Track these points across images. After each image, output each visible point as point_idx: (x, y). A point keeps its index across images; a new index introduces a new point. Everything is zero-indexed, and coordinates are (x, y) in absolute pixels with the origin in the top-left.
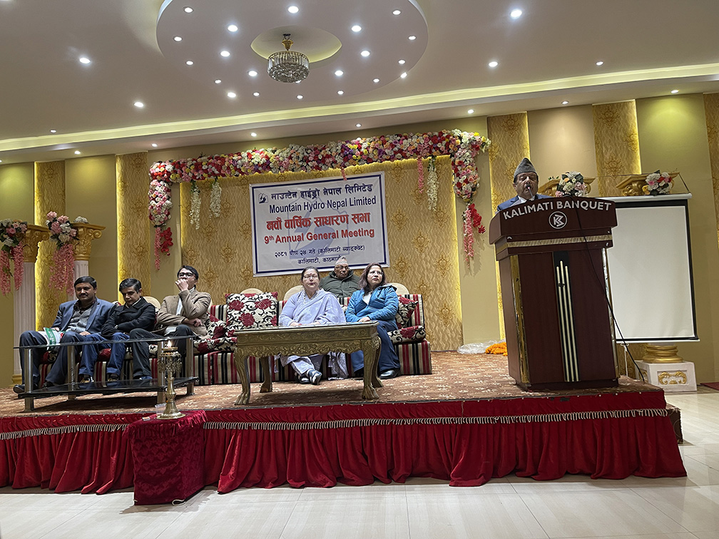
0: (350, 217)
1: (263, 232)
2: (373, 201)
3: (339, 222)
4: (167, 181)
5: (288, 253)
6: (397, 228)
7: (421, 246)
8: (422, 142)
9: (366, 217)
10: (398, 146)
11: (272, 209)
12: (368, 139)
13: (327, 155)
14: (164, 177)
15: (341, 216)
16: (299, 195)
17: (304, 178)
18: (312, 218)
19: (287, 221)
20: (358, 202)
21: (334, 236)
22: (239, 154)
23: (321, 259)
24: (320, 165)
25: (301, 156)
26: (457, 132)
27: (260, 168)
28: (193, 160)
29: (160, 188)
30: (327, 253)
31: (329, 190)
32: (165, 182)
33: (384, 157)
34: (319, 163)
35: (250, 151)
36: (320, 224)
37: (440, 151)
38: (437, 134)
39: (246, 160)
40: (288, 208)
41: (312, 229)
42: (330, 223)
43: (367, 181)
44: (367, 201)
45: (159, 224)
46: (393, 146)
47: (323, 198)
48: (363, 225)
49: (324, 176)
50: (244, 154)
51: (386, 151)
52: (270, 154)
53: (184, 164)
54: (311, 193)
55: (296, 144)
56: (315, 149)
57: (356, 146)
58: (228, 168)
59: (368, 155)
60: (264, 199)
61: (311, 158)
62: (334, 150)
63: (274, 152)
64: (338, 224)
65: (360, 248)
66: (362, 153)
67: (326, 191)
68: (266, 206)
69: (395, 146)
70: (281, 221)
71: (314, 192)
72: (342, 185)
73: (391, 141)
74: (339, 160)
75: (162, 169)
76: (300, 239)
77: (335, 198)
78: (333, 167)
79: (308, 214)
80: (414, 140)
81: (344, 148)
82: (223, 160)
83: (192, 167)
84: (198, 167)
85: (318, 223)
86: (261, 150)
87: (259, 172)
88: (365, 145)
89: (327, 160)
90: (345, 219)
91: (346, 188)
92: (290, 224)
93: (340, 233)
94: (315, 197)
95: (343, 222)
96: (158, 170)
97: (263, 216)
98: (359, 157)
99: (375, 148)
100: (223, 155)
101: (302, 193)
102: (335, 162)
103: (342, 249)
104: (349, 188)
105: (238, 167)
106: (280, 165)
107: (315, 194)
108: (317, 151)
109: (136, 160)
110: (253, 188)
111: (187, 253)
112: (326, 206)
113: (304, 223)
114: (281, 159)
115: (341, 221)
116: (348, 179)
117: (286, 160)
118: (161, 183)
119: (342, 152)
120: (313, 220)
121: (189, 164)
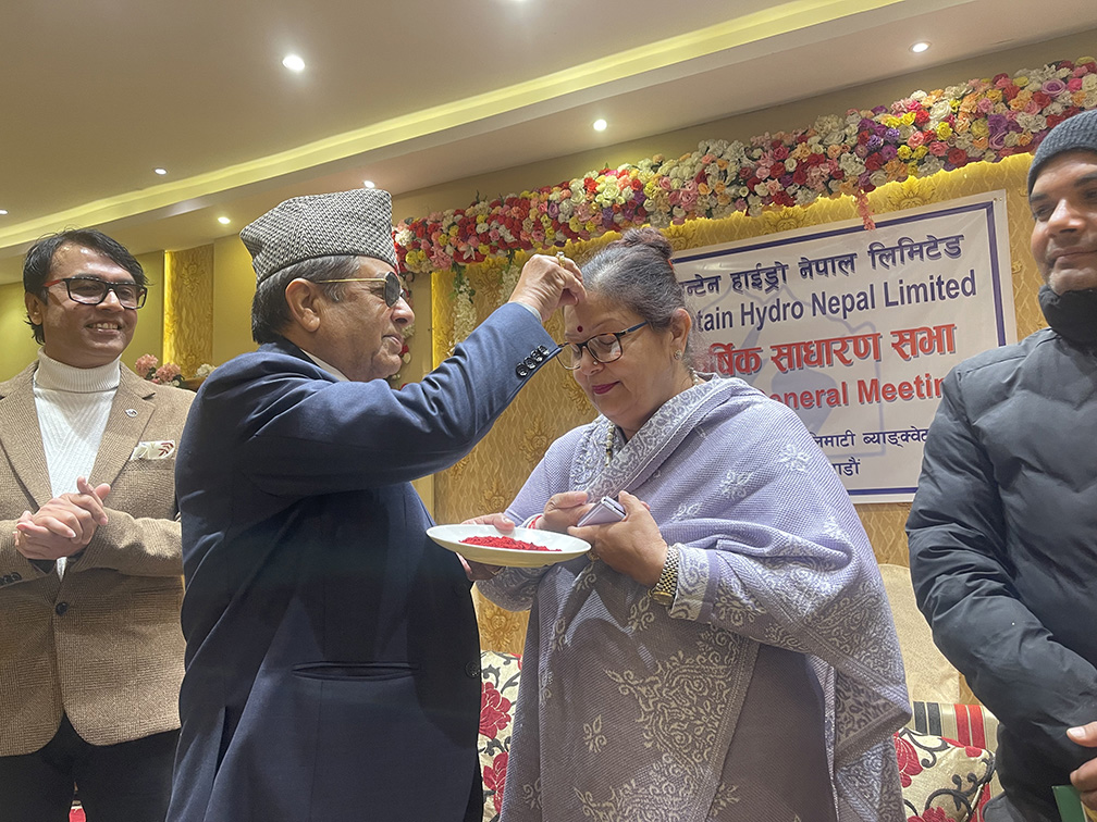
0: (887, 340)
2: (968, 286)
3: (850, 355)
9: (940, 338)
12: (951, 91)
13: (813, 155)
15: (855, 339)
16: (725, 284)
17: (743, 234)
18: (764, 348)
20: (911, 292)
21: (835, 398)
22: (563, 185)
24: (791, 190)
25: (732, 169)
27: (618, 218)
28: (456, 213)
31: (817, 263)
33: (1013, 138)
34: (786, 184)
35: (593, 174)
36: (791, 365)
39: (582, 197)
41: (766, 379)
42: (819, 362)
44: (941, 288)
46: (1043, 100)
47: (798, 288)
48: (929, 364)
49: (799, 223)
50: (577, 184)
51: (1021, 119)
52: (645, 175)
54: (763, 276)
56: (776, 144)
57: (910, 117)
58: (537, 224)
59: (952, 140)
61: (762, 173)
62: (835, 140)
63: (654, 168)
64: (847, 362)
66: (930, 138)
67: (806, 268)
69: (1053, 99)
71: (771, 273)
72: (859, 244)
73: (1035, 86)
77: (834, 284)
78: (830, 193)
79: (754, 337)
81: (868, 128)
82: (525, 204)
83: (454, 231)
85: (785, 362)
86: (620, 170)
89: (814, 173)
90: (868, 345)
91: (872, 253)
93: (853, 389)
95: (862, 355)
98: (921, 150)
99: (977, 115)
100: (525, 193)
101: (736, 277)
102: (838, 175)
103: (859, 438)
104: (879, 253)
105: (563, 219)
106: (673, 203)
107: (774, 276)
112: (808, 310)
113: (741, 360)
114: (675, 184)
115: (857, 352)
116: (878, 225)
117: (690, 186)
119: (862, 140)
120: (767, 354)
121: (446, 224)
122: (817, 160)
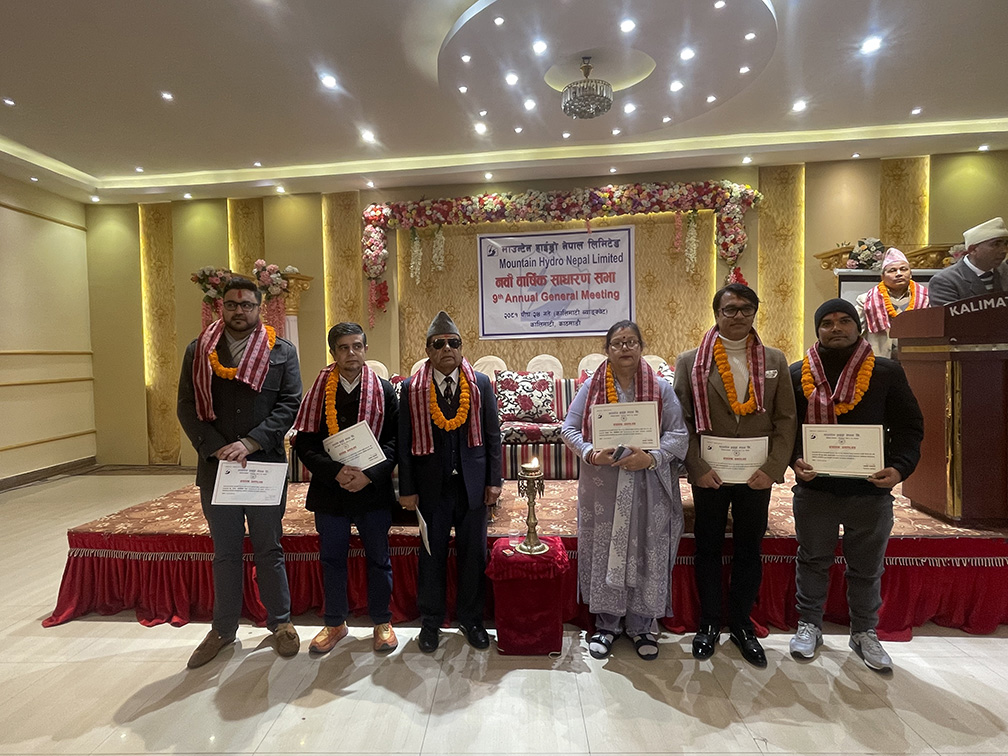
0: (593, 276)
1: (491, 288)
2: (620, 259)
3: (579, 281)
4: (383, 227)
5: (520, 315)
6: (646, 290)
7: (673, 312)
8: (686, 193)
9: (611, 277)
10: (657, 196)
11: (503, 264)
12: (621, 187)
13: (573, 203)
14: (381, 223)
15: (582, 275)
16: (533, 249)
17: (541, 229)
18: (549, 276)
19: (519, 279)
20: (602, 259)
21: (573, 296)
22: (469, 199)
23: (556, 322)
24: (564, 215)
25: (542, 204)
26: (727, 184)
27: (493, 217)
28: (414, 203)
29: (375, 234)
30: (564, 317)
31: (569, 244)
32: (381, 227)
33: (640, 208)
34: (562, 213)
35: (482, 196)
36: (558, 282)
37: (705, 204)
38: (702, 184)
39: (478, 206)
40: (521, 263)
41: (548, 288)
42: (568, 283)
43: (615, 236)
44: (612, 259)
45: (374, 276)
46: (650, 196)
47: (561, 253)
48: (607, 286)
49: (563, 227)
50: (475, 199)
51: (642, 202)
52: (505, 200)
53: (404, 208)
54: (548, 247)
55: (535, 190)
56: (558, 196)
57: (607, 195)
58: (456, 214)
59: (620, 205)
60: (494, 252)
61: (553, 207)
62: (580, 198)
63: (509, 197)
64: (579, 284)
65: (601, 311)
66: (614, 204)
67: (565, 246)
68: (496, 259)
69: (654, 197)
70: (512, 278)
71: (552, 246)
72: (585, 238)
73: (648, 190)
74: (587, 210)
75: (379, 213)
76: (533, 299)
77: (575, 253)
78: (577, 218)
79: (544, 271)
80: (677, 190)
81: (593, 196)
82: (450, 205)
83: (414, 212)
84: (421, 212)
85: (555, 282)
86: (494, 195)
87: (491, 220)
88: (617, 194)
89: (572, 210)
90: (586, 278)
91: (589, 242)
92: (523, 282)
93: (580, 294)
94: (552, 251)
95: (584, 281)
96: (373, 213)
97: (491, 271)
99: (629, 198)
100: (449, 199)
101: (538, 246)
102: (581, 212)
103: (581, 312)
104: (592, 243)
105: (468, 214)
106: (516, 213)
107: (552, 248)
108: (560, 199)
109: (345, 200)
110: (481, 239)
111: (404, 310)
112: (565, 262)
113: (539, 280)
114: (518, 206)
115: (582, 280)
116: (592, 232)
117: (524, 208)
118: (377, 229)
119: (591, 200)
120: (549, 278)
121: (410, 208)
122: (574, 205)
